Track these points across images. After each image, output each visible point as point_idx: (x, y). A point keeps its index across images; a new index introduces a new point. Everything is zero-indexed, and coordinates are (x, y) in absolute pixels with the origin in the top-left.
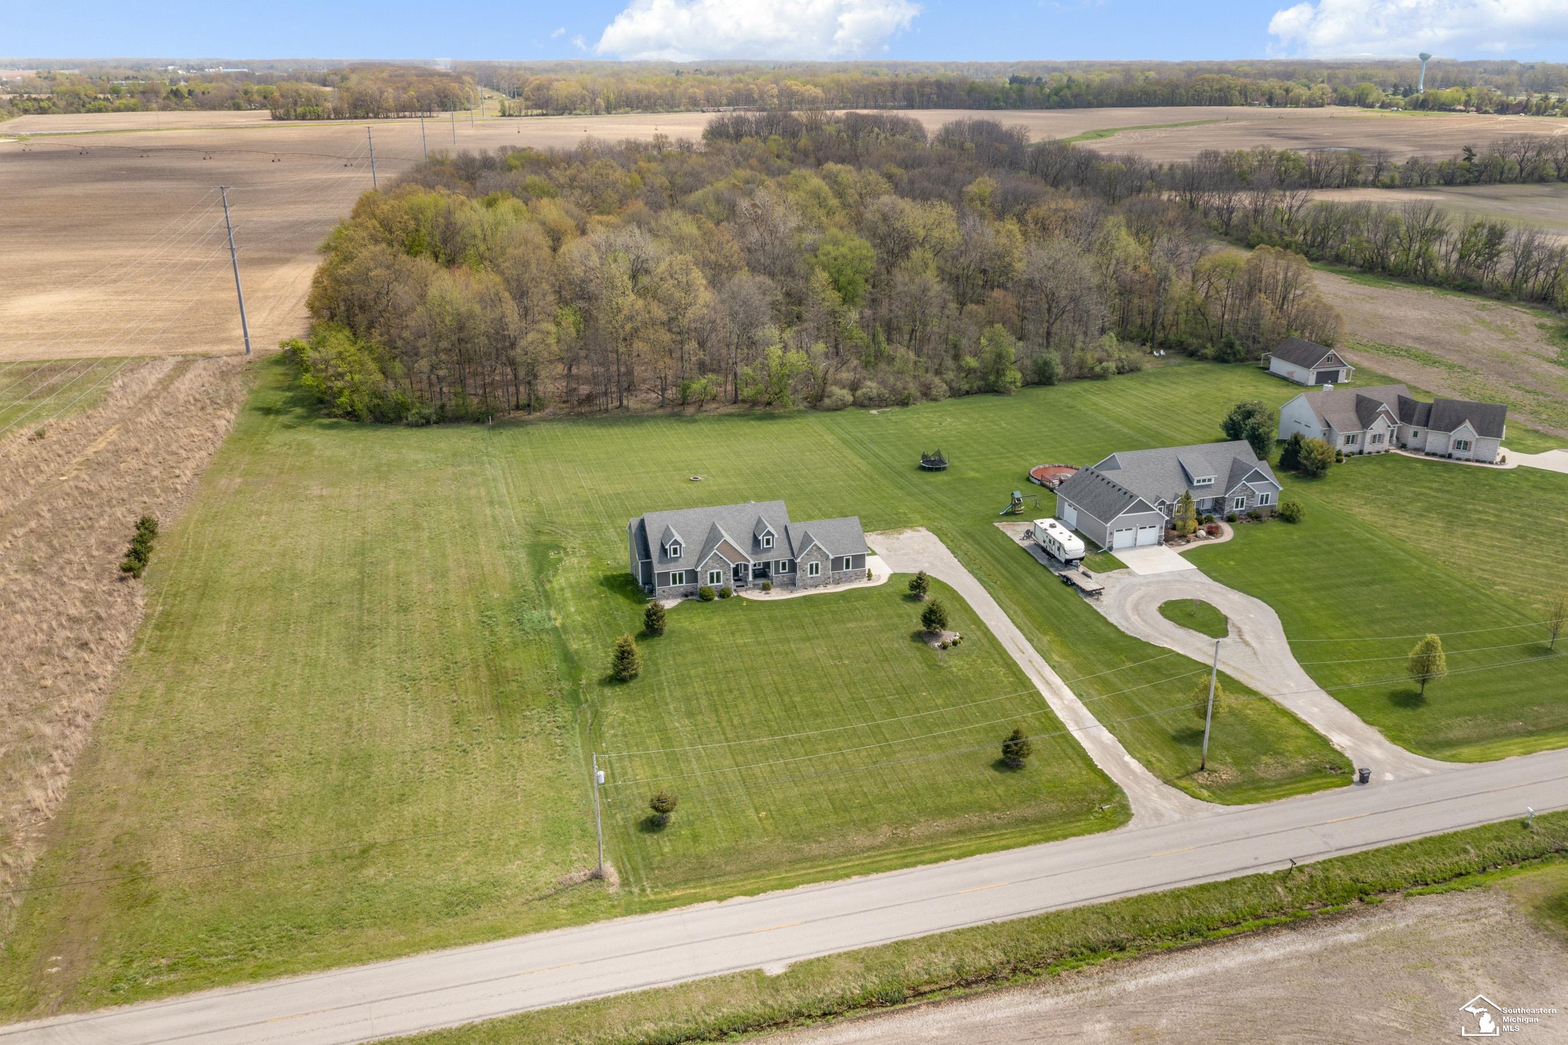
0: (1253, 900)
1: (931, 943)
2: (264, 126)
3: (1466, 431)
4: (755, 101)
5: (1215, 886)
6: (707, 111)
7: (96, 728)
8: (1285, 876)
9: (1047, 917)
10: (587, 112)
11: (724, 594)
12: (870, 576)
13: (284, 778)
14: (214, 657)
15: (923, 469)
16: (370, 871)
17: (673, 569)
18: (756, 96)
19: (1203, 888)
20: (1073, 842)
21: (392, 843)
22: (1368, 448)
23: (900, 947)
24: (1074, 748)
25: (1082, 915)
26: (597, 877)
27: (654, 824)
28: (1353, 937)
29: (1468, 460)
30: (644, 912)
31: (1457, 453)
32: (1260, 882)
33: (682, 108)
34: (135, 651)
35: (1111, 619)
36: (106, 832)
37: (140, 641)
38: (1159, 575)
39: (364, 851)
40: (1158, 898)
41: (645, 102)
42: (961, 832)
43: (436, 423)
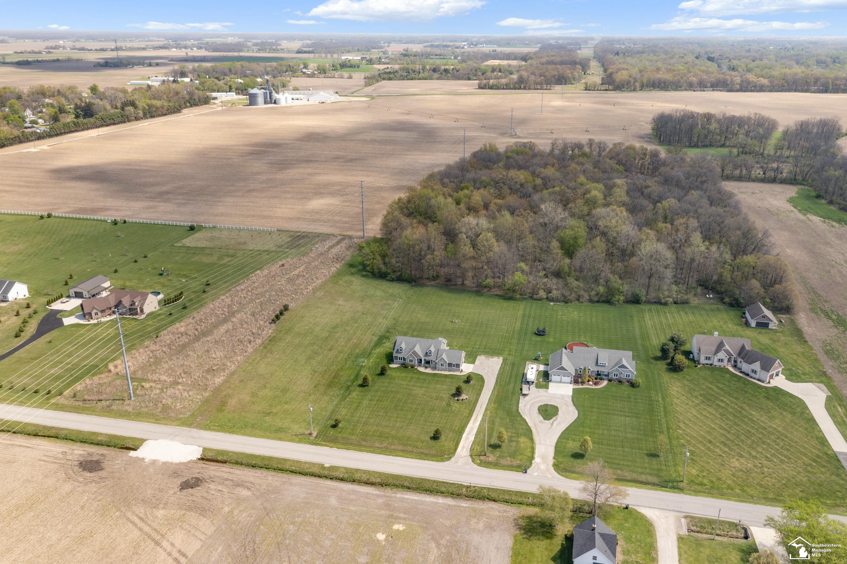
0: (454, 490)
1: (365, 472)
2: (471, 94)
3: (757, 366)
4: (727, 85)
5: (447, 483)
6: (697, 91)
7: (239, 366)
8: (468, 487)
9: (397, 476)
10: (629, 90)
11: (412, 367)
12: (462, 371)
13: (267, 390)
14: (276, 353)
15: (536, 334)
16: (267, 418)
17: (399, 355)
18: (728, 82)
19: (443, 482)
20: (426, 462)
21: (276, 413)
22: (716, 363)
23: (357, 470)
24: (458, 439)
25: (406, 478)
26: (310, 434)
27: (334, 426)
28: (465, 505)
29: (754, 378)
30: (313, 445)
31: (753, 375)
32: (461, 486)
33: (683, 88)
34: (260, 346)
35: (520, 405)
36: (225, 393)
37: (263, 343)
38: (555, 394)
39: (270, 413)
40: (429, 481)
41: (662, 84)
42: (403, 451)
43: (396, 280)
